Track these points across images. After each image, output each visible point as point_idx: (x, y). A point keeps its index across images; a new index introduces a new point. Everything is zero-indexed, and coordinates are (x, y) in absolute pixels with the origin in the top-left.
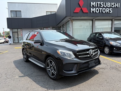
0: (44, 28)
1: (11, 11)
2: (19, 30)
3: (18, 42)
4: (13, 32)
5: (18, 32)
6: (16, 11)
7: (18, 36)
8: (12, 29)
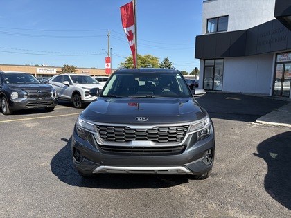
0: (277, 55)
1: (208, 20)
2: (218, 61)
3: (213, 90)
4: (205, 67)
5: (214, 66)
6: (218, 18)
7: (214, 74)
8: (205, 60)
